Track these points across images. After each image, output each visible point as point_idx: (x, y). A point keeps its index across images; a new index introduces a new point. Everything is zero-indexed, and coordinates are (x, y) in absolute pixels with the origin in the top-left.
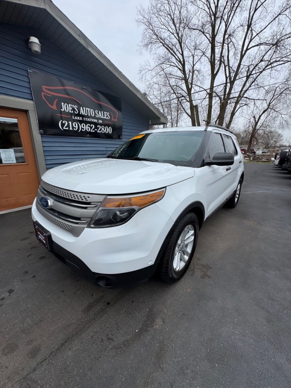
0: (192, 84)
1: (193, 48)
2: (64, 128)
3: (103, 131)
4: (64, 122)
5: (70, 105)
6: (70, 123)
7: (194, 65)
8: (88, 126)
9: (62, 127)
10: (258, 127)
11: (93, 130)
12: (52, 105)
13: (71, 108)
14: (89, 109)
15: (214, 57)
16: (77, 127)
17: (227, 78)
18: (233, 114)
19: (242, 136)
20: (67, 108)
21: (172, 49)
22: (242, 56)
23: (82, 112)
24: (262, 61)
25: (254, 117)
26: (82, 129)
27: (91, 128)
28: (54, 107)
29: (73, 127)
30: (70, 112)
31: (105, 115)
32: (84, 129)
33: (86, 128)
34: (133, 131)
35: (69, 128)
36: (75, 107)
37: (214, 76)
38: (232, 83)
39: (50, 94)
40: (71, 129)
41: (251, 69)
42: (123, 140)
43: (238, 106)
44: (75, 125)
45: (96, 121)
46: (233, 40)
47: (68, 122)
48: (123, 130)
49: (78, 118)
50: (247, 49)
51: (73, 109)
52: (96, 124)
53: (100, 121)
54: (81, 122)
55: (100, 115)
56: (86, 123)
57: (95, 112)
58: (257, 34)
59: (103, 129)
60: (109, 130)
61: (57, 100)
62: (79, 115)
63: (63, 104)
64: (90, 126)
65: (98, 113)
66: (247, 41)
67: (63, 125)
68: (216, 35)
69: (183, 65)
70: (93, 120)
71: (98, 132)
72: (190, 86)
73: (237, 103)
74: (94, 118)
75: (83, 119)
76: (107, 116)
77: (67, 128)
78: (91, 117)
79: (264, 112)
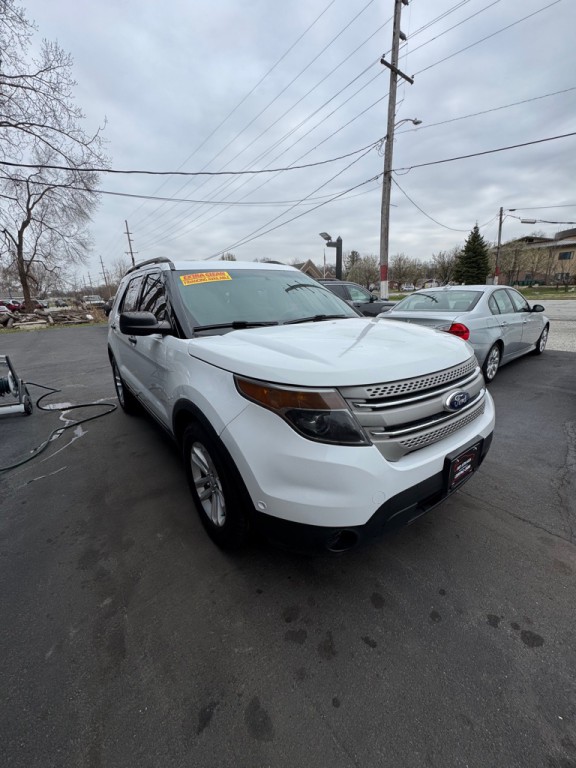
10: (26, 257)
25: (6, 232)
79: (25, 224)
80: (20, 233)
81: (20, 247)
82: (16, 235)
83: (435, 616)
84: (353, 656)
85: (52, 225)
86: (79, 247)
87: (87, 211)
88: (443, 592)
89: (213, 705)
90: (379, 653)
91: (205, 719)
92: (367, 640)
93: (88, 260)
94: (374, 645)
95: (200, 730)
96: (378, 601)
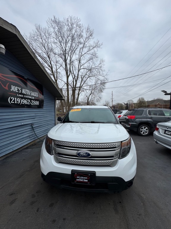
0: (57, 78)
1: (55, 62)
2: (12, 102)
3: (34, 104)
4: (12, 98)
5: (16, 87)
6: (16, 98)
7: (57, 70)
8: (26, 101)
9: (10, 102)
10: (89, 101)
11: (29, 103)
12: (5, 86)
13: (17, 89)
14: (27, 90)
15: (67, 69)
16: (19, 101)
17: (73, 79)
18: (79, 95)
19: (81, 104)
20: (14, 89)
21: (45, 60)
22: (79, 71)
23: (23, 92)
24: (86, 75)
25: (87, 96)
26: (22, 102)
27: (28, 102)
28: (6, 88)
29: (17, 102)
30: (16, 91)
31: (36, 94)
32: (23, 102)
33: (25, 102)
34: (48, 103)
35: (15, 102)
36: (20, 89)
37: (68, 77)
38: (76, 81)
39: (4, 79)
40: (16, 103)
41: (83, 77)
42: (44, 109)
43: (80, 91)
44: (19, 100)
45: (31, 97)
46: (74, 64)
47: (14, 98)
48: (44, 103)
49: (21, 96)
50: (80, 69)
51: (18, 90)
52: (31, 99)
53: (33, 98)
54: (22, 98)
55: (33, 94)
56: (25, 99)
57: (30, 93)
58: (83, 65)
59: (34, 103)
60: (37, 103)
61: (9, 83)
62: (21, 94)
63: (12, 86)
64: (27, 101)
65: (32, 93)
66: (80, 66)
67: (11, 100)
68: (67, 60)
69: (52, 68)
70: (29, 97)
71: (32, 104)
72: (56, 79)
73: (79, 90)
74: (30, 96)
75: (23, 96)
76: (37, 95)
77: (14, 102)
78: (28, 95)
79: (90, 94)
80: (89, 96)
81: (88, 99)
82: (88, 97)
83: (54, 221)
84: (32, 209)
85: (95, 94)
86: (99, 99)
87: (103, 90)
88: (64, 219)
89: (15, 194)
90: (36, 213)
91: (12, 194)
92: (38, 209)
93: (100, 101)
94: (37, 211)
95: (9, 195)
96: (51, 205)
